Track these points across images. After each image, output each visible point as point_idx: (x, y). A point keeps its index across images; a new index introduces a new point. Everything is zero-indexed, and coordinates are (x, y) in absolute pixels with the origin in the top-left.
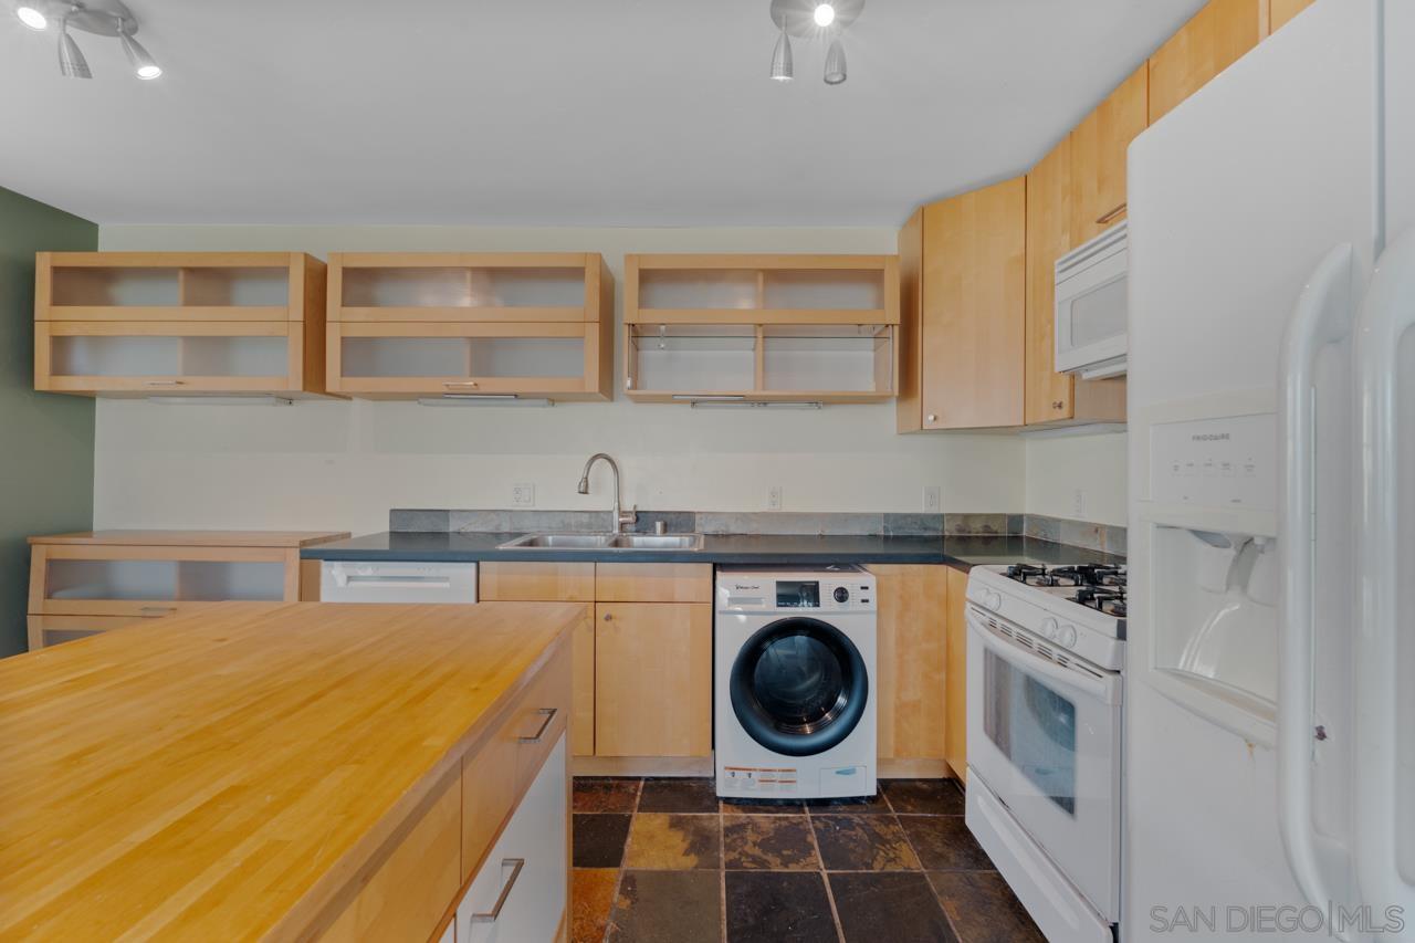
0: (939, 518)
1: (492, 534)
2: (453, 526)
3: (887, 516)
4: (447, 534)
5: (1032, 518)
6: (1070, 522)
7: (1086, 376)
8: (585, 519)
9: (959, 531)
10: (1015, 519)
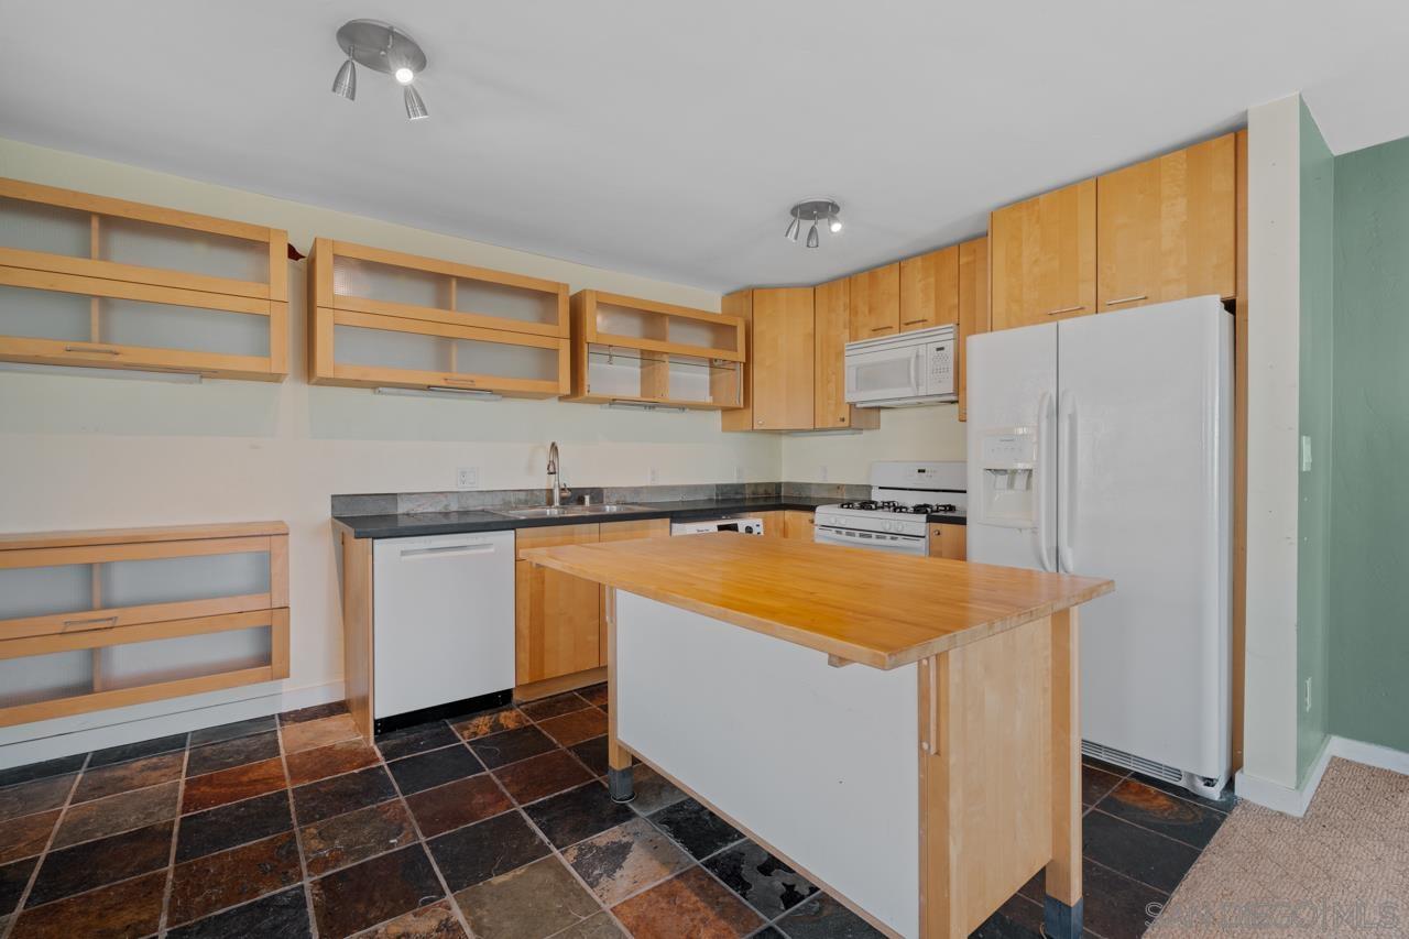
0: (743, 486)
1: (440, 513)
2: (402, 508)
3: (717, 486)
4: (396, 515)
5: (788, 484)
6: (819, 485)
7: (858, 406)
8: (522, 496)
9: (754, 494)
10: (779, 485)
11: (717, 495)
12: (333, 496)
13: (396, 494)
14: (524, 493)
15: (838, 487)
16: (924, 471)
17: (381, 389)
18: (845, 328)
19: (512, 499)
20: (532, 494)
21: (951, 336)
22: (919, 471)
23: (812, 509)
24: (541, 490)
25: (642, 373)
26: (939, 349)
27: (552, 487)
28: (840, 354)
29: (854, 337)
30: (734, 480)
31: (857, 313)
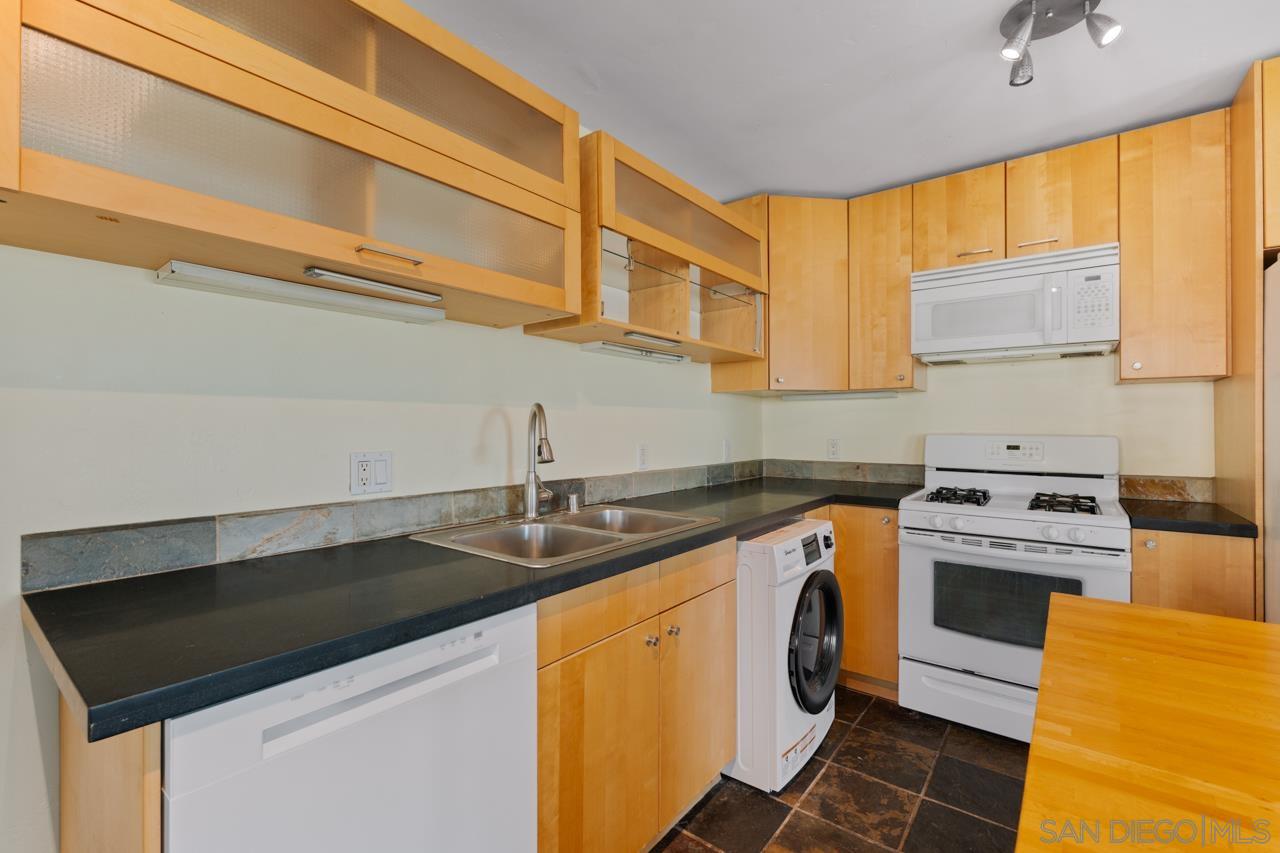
0: (732, 466)
1: (316, 550)
2: (228, 550)
3: (708, 468)
5: (773, 462)
6: (825, 463)
9: (741, 477)
10: (760, 463)
11: (708, 482)
12: (24, 538)
13: (213, 519)
14: (471, 497)
15: (858, 467)
16: (1017, 448)
17: (176, 265)
18: (904, 252)
19: (453, 510)
20: (485, 498)
21: (1116, 259)
22: (1009, 447)
23: (894, 505)
24: (500, 488)
25: (632, 300)
26: (1088, 279)
27: (518, 481)
28: (905, 288)
29: (921, 264)
30: (722, 460)
31: (926, 232)
